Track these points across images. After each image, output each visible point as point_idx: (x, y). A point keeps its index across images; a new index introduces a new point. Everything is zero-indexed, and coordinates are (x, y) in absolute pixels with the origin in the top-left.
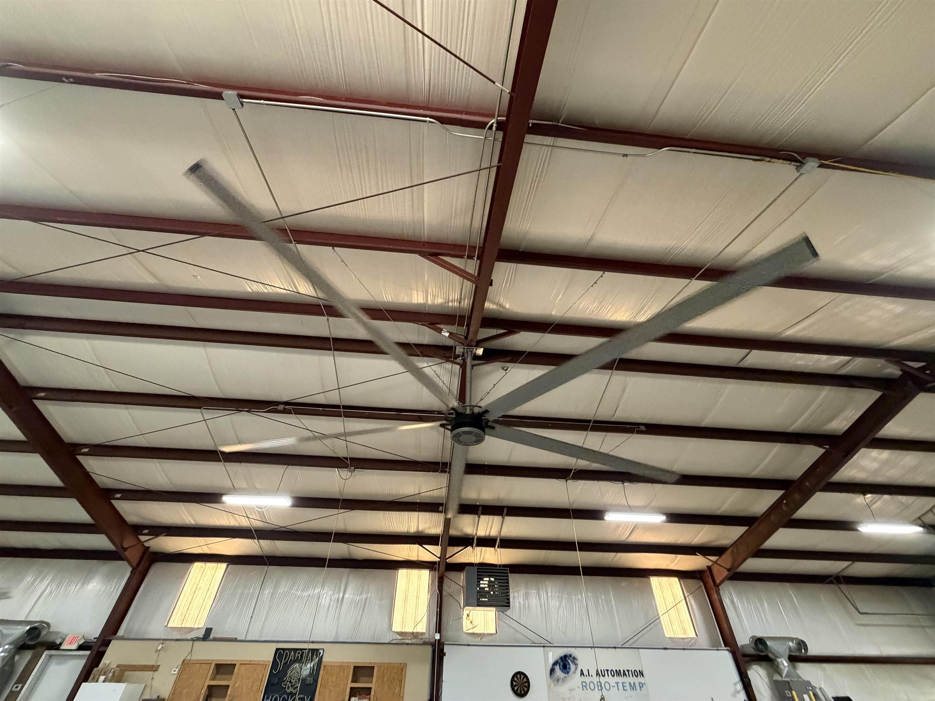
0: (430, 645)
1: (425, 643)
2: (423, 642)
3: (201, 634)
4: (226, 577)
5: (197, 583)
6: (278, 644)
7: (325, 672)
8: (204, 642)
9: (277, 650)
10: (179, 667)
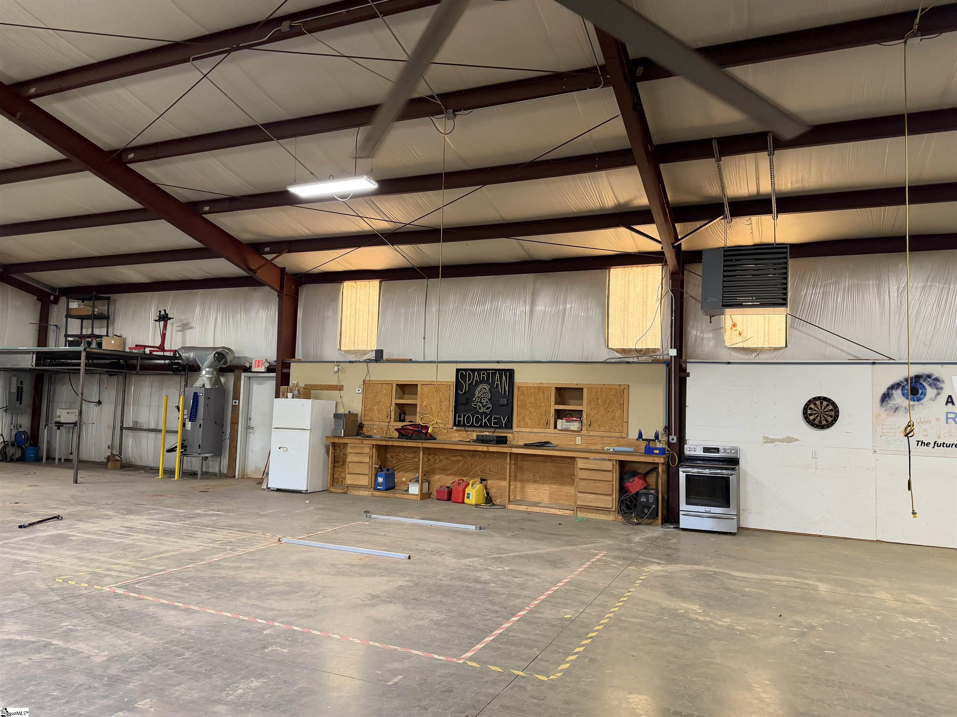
0: (664, 363)
1: (656, 362)
2: (652, 360)
3: (372, 356)
4: (383, 295)
5: (354, 304)
6: (458, 364)
7: (520, 393)
8: (378, 364)
9: (458, 370)
10: (362, 387)
